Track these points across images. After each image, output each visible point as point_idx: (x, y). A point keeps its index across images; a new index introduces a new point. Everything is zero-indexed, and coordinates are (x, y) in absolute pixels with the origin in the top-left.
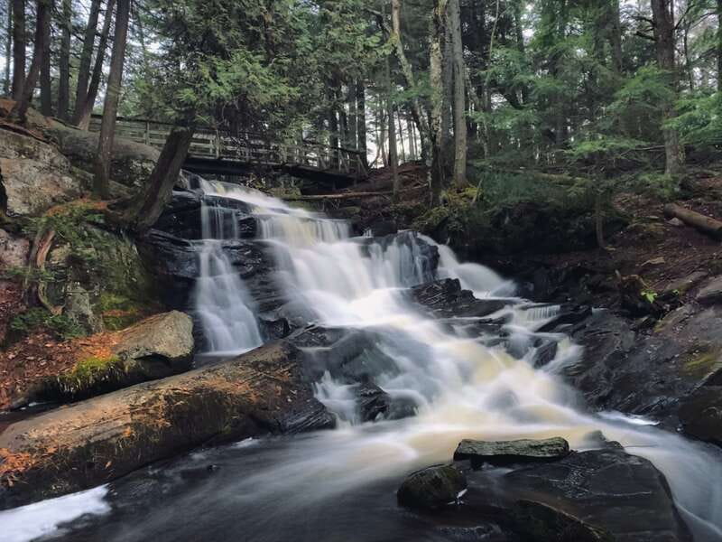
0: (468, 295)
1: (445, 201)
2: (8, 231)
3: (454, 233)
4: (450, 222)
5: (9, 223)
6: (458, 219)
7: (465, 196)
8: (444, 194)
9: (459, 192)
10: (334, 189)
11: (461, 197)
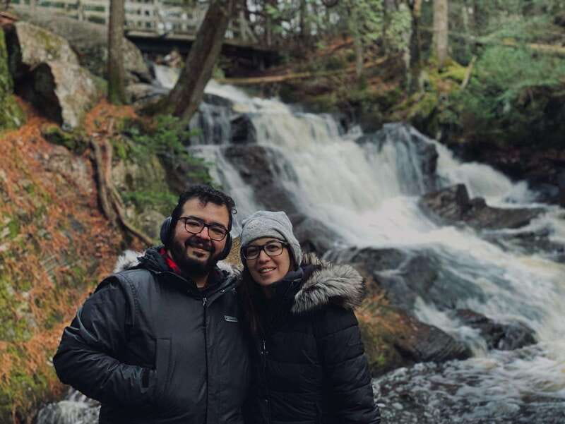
0: (480, 203)
1: (426, 85)
2: (69, 149)
3: (446, 126)
4: (440, 112)
5: (68, 140)
6: (450, 108)
7: (450, 77)
8: (424, 76)
9: (440, 72)
10: (262, 68)
11: (444, 80)
